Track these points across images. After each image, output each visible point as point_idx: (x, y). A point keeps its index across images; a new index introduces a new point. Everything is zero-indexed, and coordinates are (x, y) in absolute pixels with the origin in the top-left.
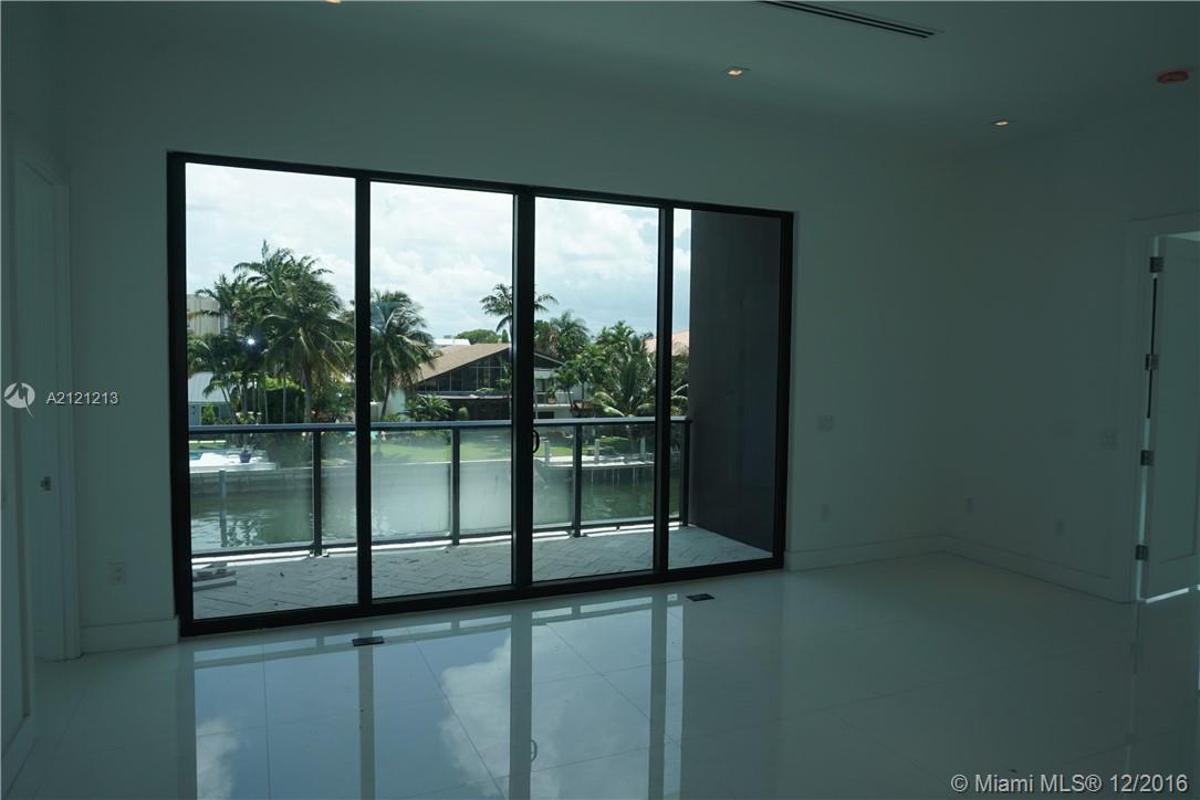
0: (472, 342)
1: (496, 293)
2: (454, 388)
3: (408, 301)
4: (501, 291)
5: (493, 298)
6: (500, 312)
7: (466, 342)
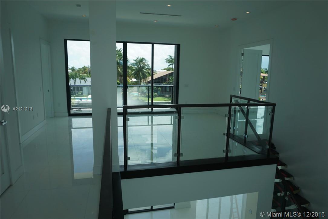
0: (167, 71)
1: (168, 57)
2: (158, 83)
3: (145, 60)
4: (170, 57)
5: (168, 59)
6: (169, 62)
7: (166, 71)
